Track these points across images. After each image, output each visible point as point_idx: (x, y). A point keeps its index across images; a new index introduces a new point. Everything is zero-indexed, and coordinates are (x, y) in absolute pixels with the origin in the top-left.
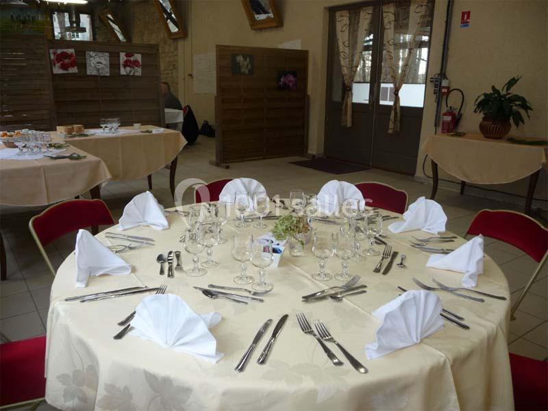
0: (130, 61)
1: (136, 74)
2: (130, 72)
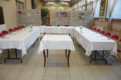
0: (37, 13)
2: (38, 15)
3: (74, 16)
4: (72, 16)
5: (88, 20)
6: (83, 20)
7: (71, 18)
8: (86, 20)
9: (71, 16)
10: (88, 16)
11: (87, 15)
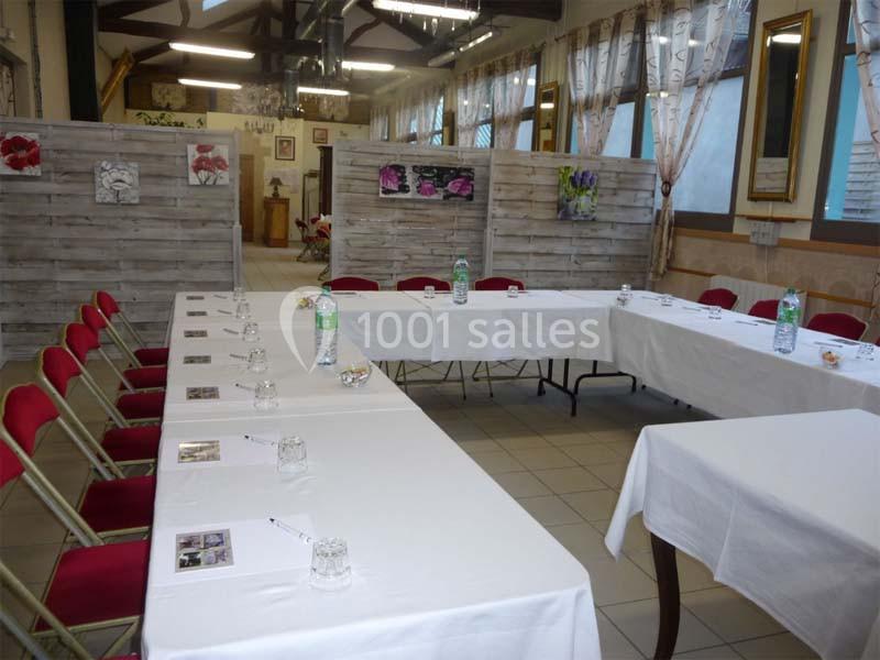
0: (207, 160)
1: (219, 182)
2: (208, 179)
3: (515, 195)
4: (501, 195)
5: (618, 233)
6: (587, 231)
7: (494, 209)
8: (606, 232)
9: (492, 194)
10: (621, 199)
11: (615, 192)
